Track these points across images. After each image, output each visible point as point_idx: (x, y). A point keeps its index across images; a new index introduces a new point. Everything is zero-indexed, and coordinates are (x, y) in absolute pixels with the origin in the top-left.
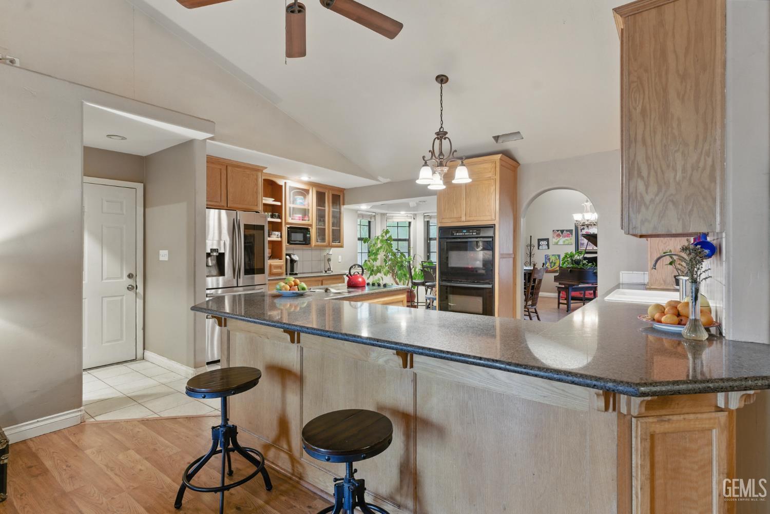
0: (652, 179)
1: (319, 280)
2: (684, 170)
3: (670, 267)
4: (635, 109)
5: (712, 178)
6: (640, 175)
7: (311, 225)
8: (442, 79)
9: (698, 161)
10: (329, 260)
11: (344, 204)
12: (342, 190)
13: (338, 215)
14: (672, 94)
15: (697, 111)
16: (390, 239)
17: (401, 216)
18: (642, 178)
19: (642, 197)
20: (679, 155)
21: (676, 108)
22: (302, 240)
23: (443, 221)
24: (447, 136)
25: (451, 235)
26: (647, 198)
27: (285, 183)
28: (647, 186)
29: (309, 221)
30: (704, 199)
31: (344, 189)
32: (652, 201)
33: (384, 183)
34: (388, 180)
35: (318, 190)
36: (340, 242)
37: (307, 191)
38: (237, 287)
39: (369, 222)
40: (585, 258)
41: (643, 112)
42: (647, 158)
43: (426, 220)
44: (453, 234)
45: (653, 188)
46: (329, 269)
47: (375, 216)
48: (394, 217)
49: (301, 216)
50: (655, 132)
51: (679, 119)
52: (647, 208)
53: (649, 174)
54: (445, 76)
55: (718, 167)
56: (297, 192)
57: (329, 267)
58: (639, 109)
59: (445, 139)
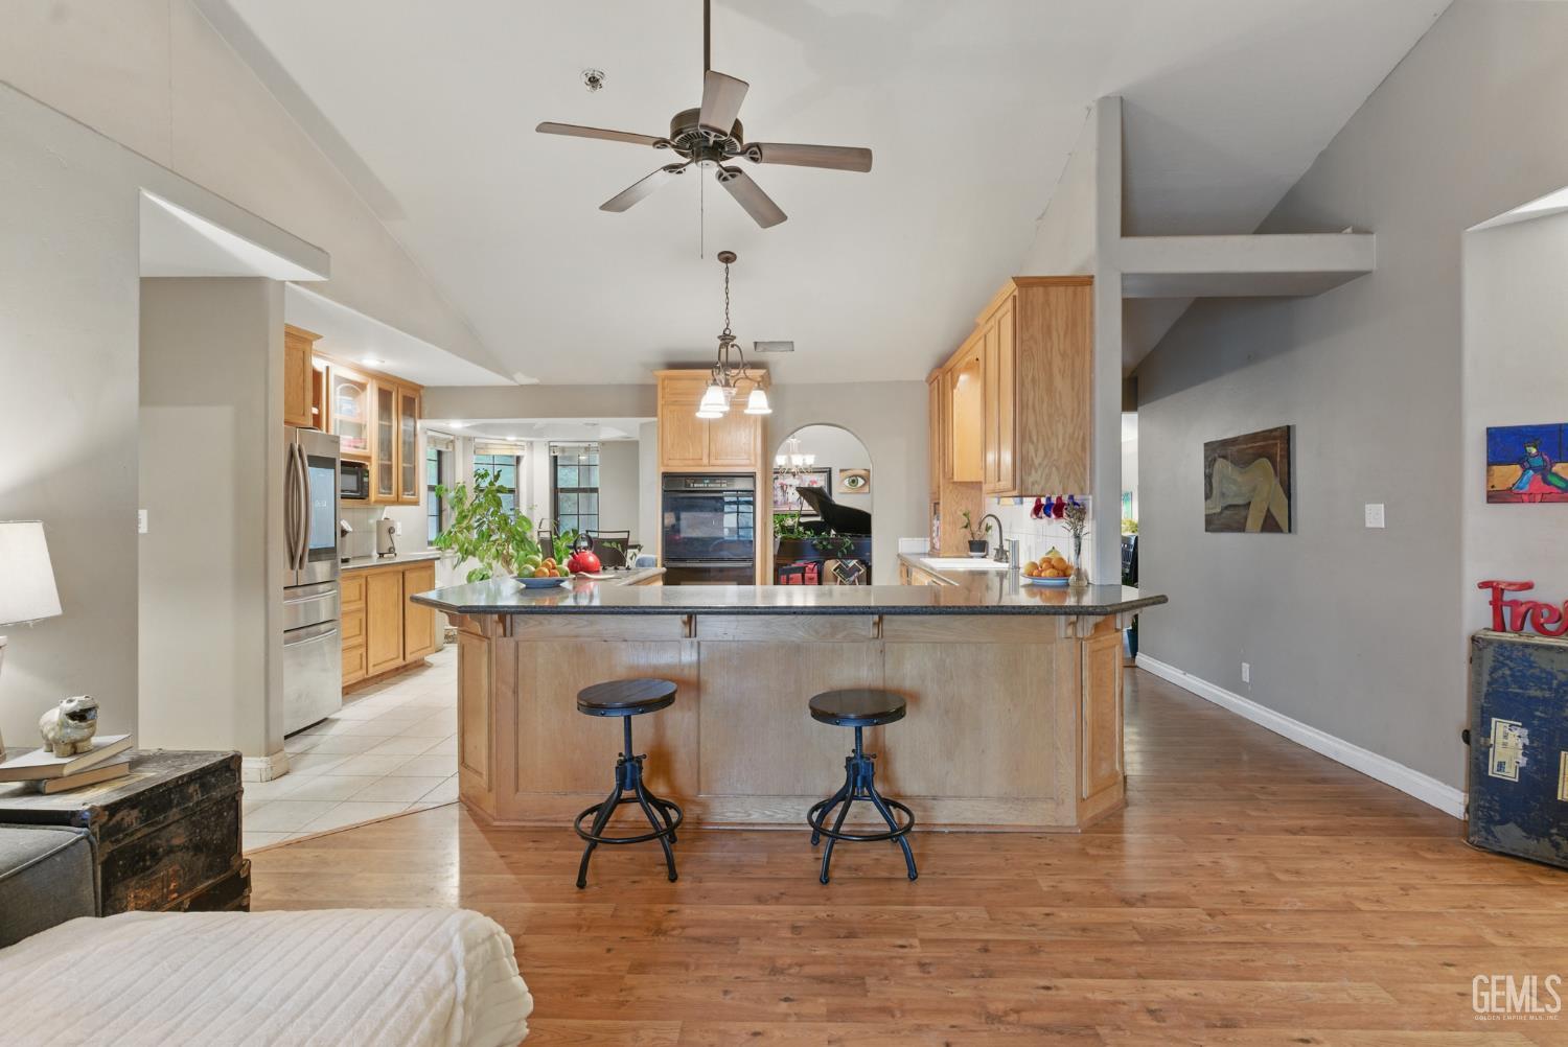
0: (1040, 445)
1: (398, 572)
2: (1064, 440)
3: (964, 530)
4: (1027, 376)
5: (1084, 449)
6: (1031, 441)
7: (368, 458)
8: (727, 257)
9: (1074, 433)
10: (391, 531)
11: (420, 418)
12: (418, 388)
13: (412, 439)
14: (1055, 370)
15: (1073, 388)
16: (501, 490)
17: (503, 444)
18: (1033, 443)
19: (1032, 460)
20: (1060, 426)
21: (1058, 382)
22: (355, 489)
23: (670, 462)
24: (735, 342)
25: (686, 486)
26: (1037, 462)
27: (328, 368)
28: (1036, 451)
29: (365, 448)
30: (1078, 465)
31: (422, 387)
32: (1040, 464)
33: (522, 386)
34: (535, 381)
35: (382, 387)
36: (414, 495)
37: (362, 387)
38: (297, 586)
39: (440, 453)
40: (800, 524)
41: (1033, 380)
42: (1036, 424)
43: (552, 454)
44: (687, 485)
45: (1041, 453)
46: (391, 550)
47: (452, 441)
48: (490, 446)
49: (351, 437)
50: (1043, 402)
51: (1060, 393)
52: (1036, 472)
53: (1038, 439)
54: (732, 253)
55: (1088, 438)
56: (347, 387)
57: (390, 545)
58: (1030, 377)
59: (732, 346)
